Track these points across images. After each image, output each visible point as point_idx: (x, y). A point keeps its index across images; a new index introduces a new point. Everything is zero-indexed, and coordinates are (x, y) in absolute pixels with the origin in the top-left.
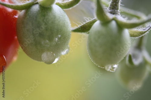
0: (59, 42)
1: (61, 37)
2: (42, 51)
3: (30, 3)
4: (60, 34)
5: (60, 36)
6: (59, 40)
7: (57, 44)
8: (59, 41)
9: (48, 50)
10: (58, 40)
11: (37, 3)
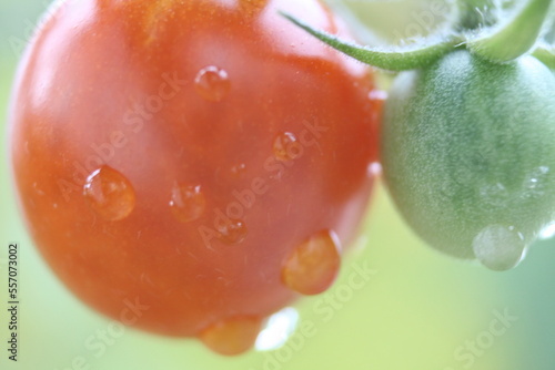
0: (541, 193)
1: (548, 174)
2: (478, 222)
3: (436, 47)
4: (545, 164)
5: (544, 169)
6: (540, 186)
7: (532, 197)
8: (541, 189)
9: (500, 218)
10: (538, 183)
11: (463, 47)
